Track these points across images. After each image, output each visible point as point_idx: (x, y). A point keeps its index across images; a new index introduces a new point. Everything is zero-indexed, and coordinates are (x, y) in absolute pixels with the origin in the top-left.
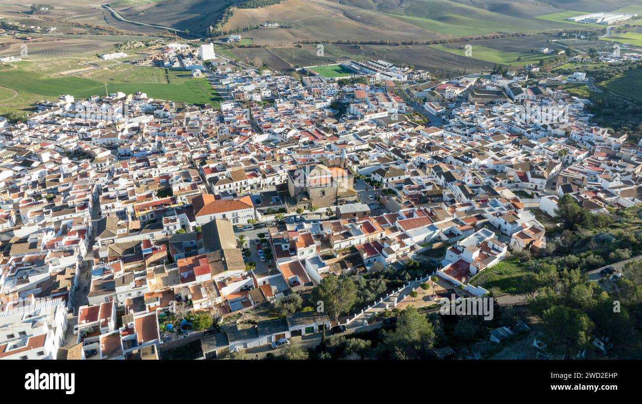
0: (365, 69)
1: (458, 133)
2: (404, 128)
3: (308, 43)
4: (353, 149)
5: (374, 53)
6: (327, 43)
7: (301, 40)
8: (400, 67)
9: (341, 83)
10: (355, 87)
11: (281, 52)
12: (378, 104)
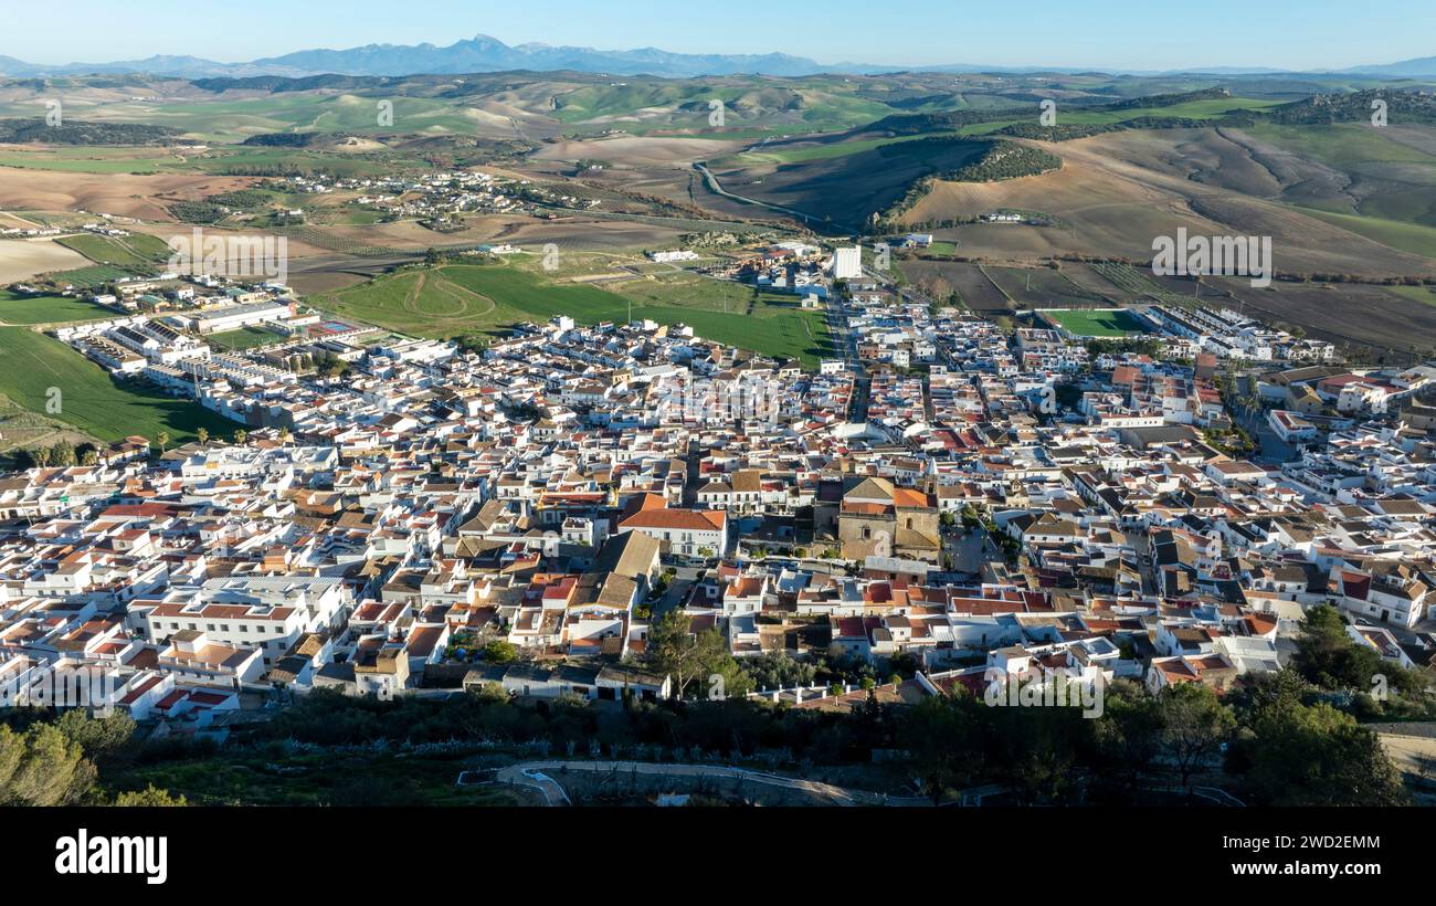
0: (1178, 326)
1: (1314, 486)
2: (1178, 455)
3: (1076, 260)
4: (1021, 476)
5: (1228, 295)
6: (1123, 263)
7: (1061, 253)
8: (1267, 329)
9: (1095, 349)
10: (1124, 360)
11: (1007, 275)
12: (1148, 400)
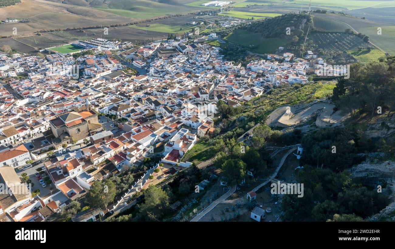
0: (90, 45)
1: (156, 77)
2: (123, 79)
3: (45, 32)
4: (93, 97)
5: (94, 34)
6: (59, 30)
7: (39, 30)
8: (113, 41)
9: (75, 56)
10: (86, 57)
11: (25, 39)
12: (103, 66)
